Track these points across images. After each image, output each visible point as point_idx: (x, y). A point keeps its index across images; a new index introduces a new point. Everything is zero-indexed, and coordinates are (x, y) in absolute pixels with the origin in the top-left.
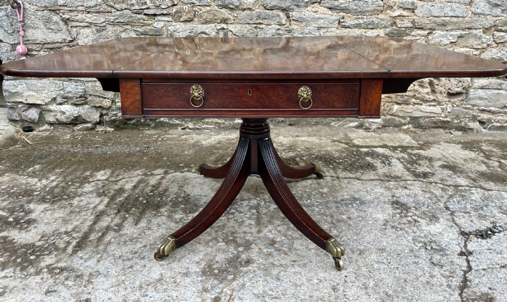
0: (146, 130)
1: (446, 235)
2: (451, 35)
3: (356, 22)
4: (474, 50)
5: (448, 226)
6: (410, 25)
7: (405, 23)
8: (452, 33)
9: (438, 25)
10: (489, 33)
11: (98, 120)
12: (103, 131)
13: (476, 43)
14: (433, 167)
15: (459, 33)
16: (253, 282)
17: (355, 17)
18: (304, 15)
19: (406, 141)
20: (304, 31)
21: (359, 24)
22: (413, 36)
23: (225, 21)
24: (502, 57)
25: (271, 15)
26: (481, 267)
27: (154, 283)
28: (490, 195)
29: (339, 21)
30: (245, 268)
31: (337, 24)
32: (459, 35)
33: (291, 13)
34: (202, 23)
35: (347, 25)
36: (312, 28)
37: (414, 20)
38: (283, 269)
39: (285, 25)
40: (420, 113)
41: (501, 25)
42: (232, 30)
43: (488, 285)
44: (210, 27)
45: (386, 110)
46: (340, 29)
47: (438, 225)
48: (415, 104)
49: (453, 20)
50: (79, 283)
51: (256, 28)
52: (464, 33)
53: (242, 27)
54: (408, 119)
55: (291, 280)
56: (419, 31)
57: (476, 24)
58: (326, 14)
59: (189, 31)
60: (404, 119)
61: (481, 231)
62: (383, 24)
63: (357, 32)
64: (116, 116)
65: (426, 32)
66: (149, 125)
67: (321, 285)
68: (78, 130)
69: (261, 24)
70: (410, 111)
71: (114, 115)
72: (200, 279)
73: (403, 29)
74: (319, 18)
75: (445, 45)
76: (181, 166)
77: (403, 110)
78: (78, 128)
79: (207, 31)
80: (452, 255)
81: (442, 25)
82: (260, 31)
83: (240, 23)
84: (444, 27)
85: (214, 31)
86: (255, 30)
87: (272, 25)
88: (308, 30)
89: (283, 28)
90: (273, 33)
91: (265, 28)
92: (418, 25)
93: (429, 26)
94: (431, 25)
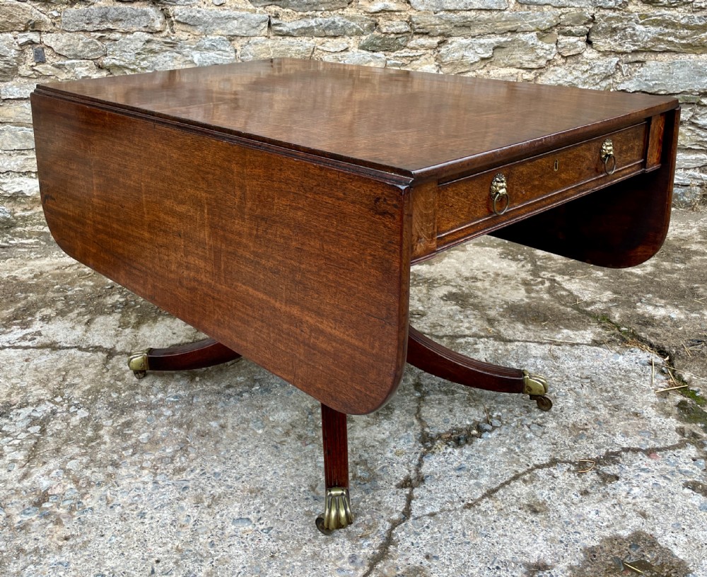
1: (393, 444)
2: (481, 45)
3: (303, 24)
4: (525, 71)
5: (403, 426)
6: (404, 27)
7: (394, 23)
8: (482, 41)
9: (455, 26)
10: (548, 39)
13: (526, 57)
14: (429, 299)
15: (494, 40)
17: (300, 13)
18: (199, 12)
20: (202, 43)
21: (308, 28)
22: (412, 49)
23: (33, 26)
24: (575, 82)
25: (128, 12)
26: (428, 510)
28: (507, 350)
29: (269, 23)
31: (266, 29)
32: (496, 45)
33: (171, 8)
35: (285, 29)
36: (218, 37)
37: (410, 18)
38: (35, 558)
39: (161, 31)
41: (568, 23)
42: (52, 45)
43: (426, 550)
44: (3, 40)
46: (272, 38)
47: (386, 424)
49: (481, 16)
51: (100, 38)
52: (503, 39)
53: (72, 38)
56: (421, 39)
57: (523, 23)
58: (242, 10)
61: (459, 431)
62: (354, 26)
63: (307, 43)
65: (436, 41)
69: (111, 30)
73: (392, 36)
74: (229, 18)
75: (472, 64)
80: (385, 489)
81: (464, 26)
82: (110, 45)
83: (67, 29)
84: (467, 29)
85: (13, 48)
86: (99, 43)
87: (135, 34)
88: (210, 43)
89: (159, 39)
90: (137, 49)
91: (121, 40)
92: (419, 28)
93: (440, 29)
94: (442, 26)
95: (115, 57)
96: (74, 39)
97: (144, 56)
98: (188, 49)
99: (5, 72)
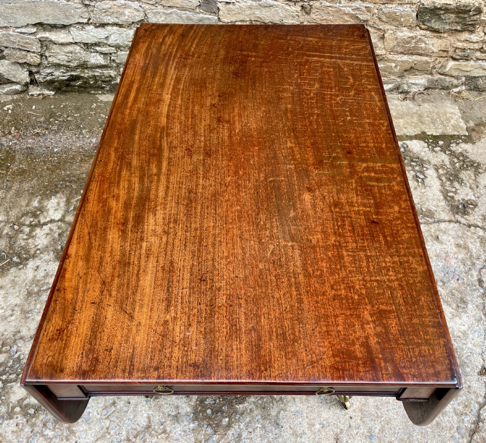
0: (99, 94)
5: (475, 320)
11: (28, 80)
12: (39, 94)
14: (477, 187)
16: (250, 430)
19: (453, 122)
27: (142, 432)
30: (241, 406)
40: (481, 71)
45: (435, 68)
48: (478, 59)
50: (60, 433)
54: (464, 79)
55: (292, 426)
60: (458, 79)
64: (52, 75)
66: (103, 88)
67: (323, 434)
68: (4, 94)
70: (468, 69)
71: (49, 74)
72: (192, 425)
77: (460, 68)
78: (4, 91)
80: (471, 376)
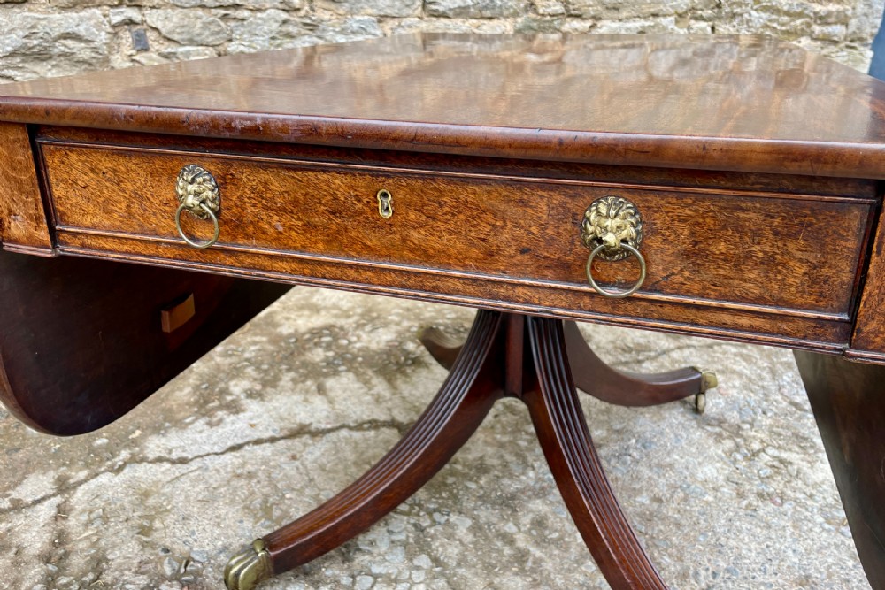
3: (458, 2)
6: (559, 9)
7: (551, 4)
8: (628, 25)
9: (607, 8)
10: (682, 24)
15: (639, 24)
20: (348, 25)
21: (464, 8)
31: (420, 9)
32: (640, 29)
34: (63, 8)
35: (441, 9)
39: (299, 9)
41: (700, 7)
42: (159, 25)
44: (90, 19)
46: (426, 19)
51: (224, 17)
52: (647, 24)
53: (187, 16)
56: (575, 22)
57: (665, 6)
59: (21, 34)
62: (511, 7)
63: (461, 26)
65: (588, 24)
69: (237, 7)
73: (548, 18)
76: (100, 447)
79: (81, 30)
81: (614, 8)
82: (237, 26)
83: (179, 4)
84: (616, 12)
85: (103, 30)
86: (222, 24)
87: (268, 12)
88: (358, 24)
89: (296, 19)
90: (271, 32)
91: (251, 19)
92: (574, 10)
93: (593, 11)
94: (595, 8)
95: (243, 43)
96: (189, 17)
97: (279, 42)
98: (331, 33)
99: (90, 64)
